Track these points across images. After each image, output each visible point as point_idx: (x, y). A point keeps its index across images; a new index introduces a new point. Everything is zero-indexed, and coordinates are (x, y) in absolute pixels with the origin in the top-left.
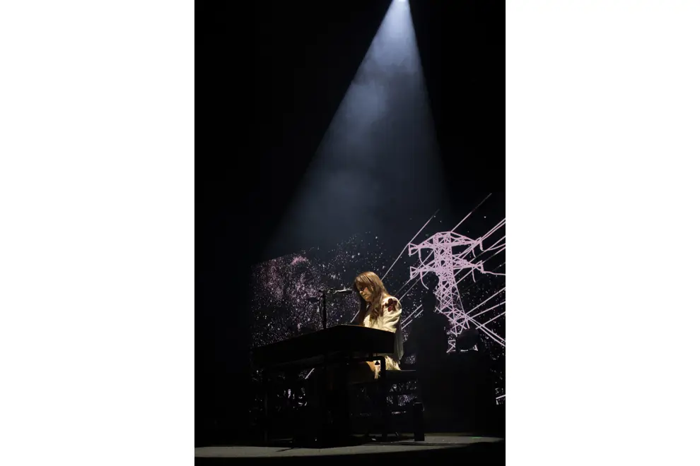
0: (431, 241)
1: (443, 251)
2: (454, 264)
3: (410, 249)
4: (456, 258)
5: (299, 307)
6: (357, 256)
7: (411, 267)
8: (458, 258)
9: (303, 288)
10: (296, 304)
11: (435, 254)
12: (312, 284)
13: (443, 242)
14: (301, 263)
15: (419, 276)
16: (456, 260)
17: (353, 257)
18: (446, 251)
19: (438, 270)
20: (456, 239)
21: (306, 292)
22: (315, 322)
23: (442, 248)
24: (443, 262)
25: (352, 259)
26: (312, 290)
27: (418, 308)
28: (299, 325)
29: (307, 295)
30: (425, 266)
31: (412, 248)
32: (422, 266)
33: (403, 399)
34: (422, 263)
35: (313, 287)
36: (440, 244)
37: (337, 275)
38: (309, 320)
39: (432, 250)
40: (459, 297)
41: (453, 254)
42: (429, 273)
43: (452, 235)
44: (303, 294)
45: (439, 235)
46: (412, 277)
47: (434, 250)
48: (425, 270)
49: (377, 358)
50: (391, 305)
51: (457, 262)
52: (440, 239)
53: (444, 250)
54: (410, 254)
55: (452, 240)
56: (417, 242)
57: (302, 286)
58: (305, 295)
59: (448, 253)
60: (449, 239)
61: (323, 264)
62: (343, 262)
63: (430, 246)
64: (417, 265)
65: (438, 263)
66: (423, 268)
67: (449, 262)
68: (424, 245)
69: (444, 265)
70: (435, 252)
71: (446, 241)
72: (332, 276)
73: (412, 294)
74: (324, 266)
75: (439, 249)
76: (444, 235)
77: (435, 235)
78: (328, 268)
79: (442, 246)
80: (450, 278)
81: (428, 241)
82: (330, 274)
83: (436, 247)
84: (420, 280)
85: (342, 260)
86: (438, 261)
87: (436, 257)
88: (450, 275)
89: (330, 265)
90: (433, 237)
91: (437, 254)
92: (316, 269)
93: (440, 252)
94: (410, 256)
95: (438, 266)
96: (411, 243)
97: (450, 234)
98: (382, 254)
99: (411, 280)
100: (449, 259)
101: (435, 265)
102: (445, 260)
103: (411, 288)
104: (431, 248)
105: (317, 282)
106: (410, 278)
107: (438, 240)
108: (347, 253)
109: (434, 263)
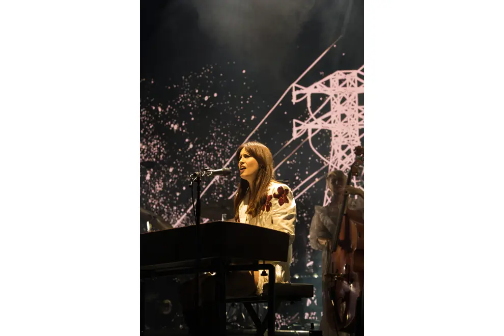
0: (327, 84)
1: (344, 100)
3: (295, 93)
6: (212, 99)
7: (295, 121)
11: (332, 103)
13: (345, 86)
15: (306, 134)
17: (206, 98)
18: (349, 100)
19: (336, 128)
23: (342, 95)
24: (343, 116)
27: (303, 183)
30: (316, 120)
31: (298, 92)
32: (312, 120)
34: (312, 116)
36: (340, 89)
37: (180, 126)
39: (328, 96)
41: (360, 104)
42: (323, 131)
43: (359, 75)
45: (339, 74)
46: (295, 136)
47: (330, 98)
48: (315, 127)
50: (282, 196)
52: (341, 81)
53: (347, 97)
54: (294, 101)
55: (359, 84)
56: (306, 82)
59: (352, 103)
60: (354, 82)
61: (159, 106)
62: (190, 105)
63: (325, 90)
64: (304, 117)
65: (337, 116)
66: (313, 122)
67: (353, 117)
68: (316, 87)
69: (345, 120)
70: (333, 100)
71: (350, 84)
72: (172, 126)
73: (294, 161)
74: (160, 109)
75: (339, 96)
76: (348, 75)
77: (334, 74)
78: (166, 113)
79: (343, 91)
80: (353, 140)
81: (322, 83)
82: (169, 123)
83: (333, 93)
84: (308, 140)
85: (190, 103)
86: (336, 114)
87: (334, 108)
88: (353, 135)
89: (169, 109)
90: (330, 77)
91: (335, 102)
92: (147, 113)
93: (340, 100)
94: (294, 103)
95: (337, 121)
96: (297, 83)
97: (356, 75)
98: (251, 97)
99: (293, 140)
100: (353, 112)
101: (332, 119)
102: (346, 113)
103: (293, 153)
104: (326, 93)
105: (149, 133)
106: (292, 137)
107: (337, 82)
108: (197, 91)
109: (329, 117)
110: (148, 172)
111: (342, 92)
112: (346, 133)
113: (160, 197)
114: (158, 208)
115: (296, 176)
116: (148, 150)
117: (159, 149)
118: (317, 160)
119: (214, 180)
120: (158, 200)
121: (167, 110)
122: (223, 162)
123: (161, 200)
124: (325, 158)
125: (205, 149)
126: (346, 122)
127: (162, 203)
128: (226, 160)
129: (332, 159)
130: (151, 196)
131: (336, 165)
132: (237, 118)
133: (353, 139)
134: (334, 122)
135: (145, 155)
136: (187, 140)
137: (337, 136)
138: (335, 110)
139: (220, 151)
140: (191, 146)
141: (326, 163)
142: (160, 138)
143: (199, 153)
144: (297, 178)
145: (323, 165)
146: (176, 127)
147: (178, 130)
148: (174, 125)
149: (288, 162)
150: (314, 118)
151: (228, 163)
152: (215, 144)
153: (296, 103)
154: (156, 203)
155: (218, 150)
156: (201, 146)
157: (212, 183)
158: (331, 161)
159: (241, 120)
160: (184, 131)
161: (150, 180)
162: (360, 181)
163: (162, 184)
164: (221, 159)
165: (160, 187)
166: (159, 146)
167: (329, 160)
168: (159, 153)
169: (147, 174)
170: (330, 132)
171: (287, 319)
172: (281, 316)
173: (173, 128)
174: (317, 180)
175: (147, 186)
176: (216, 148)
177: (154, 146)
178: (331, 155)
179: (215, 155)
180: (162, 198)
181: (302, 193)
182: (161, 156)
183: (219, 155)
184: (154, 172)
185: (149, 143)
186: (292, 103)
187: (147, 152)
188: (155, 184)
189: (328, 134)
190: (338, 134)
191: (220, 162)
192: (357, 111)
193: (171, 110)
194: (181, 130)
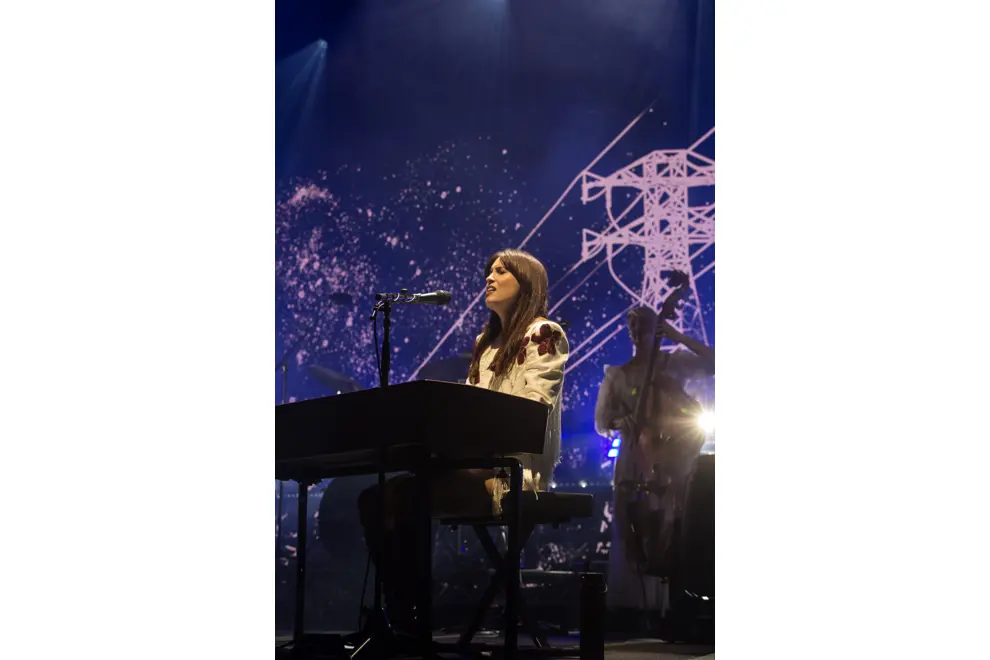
0: (639, 171)
1: (665, 197)
2: (691, 230)
3: (586, 187)
4: (697, 216)
5: (304, 312)
6: (452, 195)
7: (585, 231)
8: (701, 216)
9: (316, 265)
10: (295, 302)
11: (646, 202)
12: (338, 255)
13: (667, 174)
14: (312, 203)
15: (603, 253)
16: (698, 221)
17: (444, 195)
18: (674, 197)
19: (652, 242)
20: (700, 169)
21: (323, 276)
22: (341, 351)
23: (663, 190)
24: (664, 224)
25: (441, 202)
26: (337, 270)
27: (597, 333)
28: (299, 356)
29: (325, 283)
30: (620, 231)
31: (591, 185)
32: (613, 230)
33: (548, 552)
34: (614, 223)
35: (339, 263)
36: (659, 179)
37: (401, 239)
38: (325, 343)
39: (640, 191)
40: (698, 311)
41: (691, 204)
42: (630, 248)
43: (690, 158)
44: (314, 279)
45: (658, 156)
46: (586, 255)
47: (644, 193)
48: (619, 241)
49: (502, 463)
50: (547, 341)
51: (699, 227)
52: (661, 167)
53: (670, 193)
54: (585, 198)
55: (691, 172)
56: (604, 169)
57: (314, 260)
58: (319, 282)
59: (679, 202)
60: (682, 168)
61: (369, 208)
62: (418, 206)
63: (635, 182)
64: (601, 225)
65: (653, 224)
66: (615, 234)
67: (680, 225)
68: (620, 177)
69: (667, 230)
70: (648, 197)
71: (674, 171)
72: (389, 239)
73: (583, 296)
74: (370, 213)
75: (657, 191)
76: (672, 157)
77: (649, 155)
78: (380, 219)
79: (665, 183)
80: (679, 263)
81: (631, 170)
82: (385, 234)
83: (648, 186)
84: (607, 263)
85: (417, 202)
86: (652, 220)
87: (648, 211)
88: (680, 254)
89: (385, 212)
90: (643, 160)
91: (651, 202)
92: (349, 220)
93: (658, 198)
94: (584, 203)
95: (653, 231)
96: (590, 171)
97: (685, 157)
98: (515, 192)
99: (583, 264)
100: (679, 218)
101: (646, 228)
102: (668, 219)
103: (582, 283)
104: (637, 186)
105: (352, 251)
106: (580, 257)
107: (655, 168)
108: (429, 184)
109: (642, 225)
110: (350, 313)
111: (663, 185)
112: (669, 252)
113: (368, 355)
114: (364, 371)
115: (586, 322)
116: (349, 279)
117: (367, 277)
118: (620, 295)
119: (454, 327)
120: (365, 359)
121: (382, 213)
122: (469, 297)
123: (370, 358)
124: (634, 291)
125: (440, 277)
126: (669, 233)
127: (372, 363)
128: (474, 295)
129: (646, 293)
130: (354, 352)
131: (652, 304)
132: (493, 227)
133: (679, 260)
134: (650, 232)
135: (345, 287)
136: (412, 263)
137: (653, 256)
138: (651, 213)
139: (465, 280)
140: (418, 272)
141: (636, 300)
142: (370, 260)
143: (431, 283)
144: (588, 324)
145: (631, 303)
146: (394, 242)
147: (398, 245)
148: (392, 237)
149: (574, 299)
150: (617, 227)
151: (477, 300)
152: (457, 269)
153: (588, 203)
154: (362, 363)
155: (461, 279)
156: (434, 273)
157: (451, 331)
158: (643, 297)
159: (499, 229)
160: (407, 248)
161: (352, 328)
162: (689, 329)
163: (372, 332)
164: (466, 293)
165: (368, 338)
166: (367, 272)
167: (640, 295)
168: (368, 283)
169: (348, 316)
170: (642, 249)
171: (568, 553)
172: (559, 548)
173: (390, 244)
174: (620, 327)
175: (347, 336)
176: (458, 275)
177: (360, 271)
178: (644, 287)
179: (457, 287)
180: (371, 356)
181: (595, 349)
182: (371, 288)
183: (462, 287)
184: (358, 314)
185: (352, 268)
186: (581, 202)
187: (348, 282)
188: (360, 334)
189: (639, 252)
190: (656, 254)
191: (465, 299)
192: (686, 216)
193: (387, 214)
194: (402, 246)
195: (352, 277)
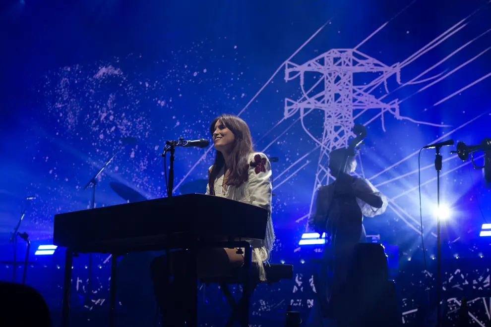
0: (322, 62)
1: (338, 79)
2: (354, 100)
3: (288, 71)
4: (358, 91)
5: (103, 148)
6: (201, 74)
7: (286, 99)
8: (361, 91)
9: (112, 118)
10: (97, 141)
11: (326, 82)
12: (126, 111)
13: (340, 64)
14: (110, 77)
15: (298, 114)
16: (359, 94)
17: (195, 74)
18: (344, 79)
19: (329, 108)
20: (361, 61)
21: (115, 125)
23: (337, 74)
24: (337, 96)
25: (194, 78)
26: (125, 121)
27: (293, 165)
29: (117, 129)
30: (309, 100)
31: (291, 70)
32: (305, 99)
33: (259, 305)
34: (305, 95)
35: (126, 116)
36: (334, 67)
37: (167, 102)
38: (116, 169)
39: (322, 75)
41: (355, 84)
42: (315, 110)
43: (354, 54)
44: (110, 126)
45: (334, 53)
46: (287, 115)
47: (325, 76)
48: (308, 106)
50: (259, 164)
51: (359, 98)
52: (336, 60)
53: (341, 76)
54: (287, 78)
55: (355, 63)
56: (300, 60)
57: (110, 115)
58: (113, 129)
59: (347, 82)
60: (349, 60)
61: (146, 81)
62: (179, 81)
63: (319, 69)
64: (297, 96)
65: (330, 96)
66: (306, 102)
67: (347, 97)
69: (339, 100)
70: (327, 78)
71: (345, 62)
72: (159, 102)
73: (284, 141)
74: (147, 85)
75: (333, 75)
76: (343, 53)
77: (329, 52)
78: (153, 89)
79: (338, 70)
80: (347, 121)
81: (316, 61)
82: (156, 99)
83: (328, 71)
84: (300, 120)
85: (178, 79)
86: (330, 93)
88: (347, 116)
89: (157, 84)
90: (325, 55)
91: (329, 81)
92: (134, 89)
93: (334, 80)
94: (286, 81)
95: (330, 101)
96: (290, 61)
97: (351, 54)
98: (242, 73)
99: (285, 120)
100: (347, 92)
101: (325, 99)
102: (341, 93)
103: (283, 133)
104: (321, 71)
106: (284, 116)
107: (332, 60)
108: (186, 67)
109: (323, 97)
112: (340, 114)
115: (286, 158)
117: (145, 126)
118: (309, 141)
119: (200, 160)
120: (142, 179)
121: (155, 85)
123: (146, 179)
124: (317, 139)
125: (192, 127)
126: (340, 102)
127: (146, 182)
129: (325, 141)
130: (135, 175)
131: (329, 147)
132: (227, 95)
133: (346, 119)
134: (328, 102)
135: (130, 132)
136: (174, 117)
138: (329, 89)
140: (178, 124)
141: (318, 144)
142: (146, 115)
143: (186, 131)
144: (287, 159)
145: (315, 146)
146: (163, 104)
147: (165, 107)
148: (161, 101)
149: (278, 143)
150: (307, 97)
152: (203, 122)
153: (288, 81)
154: (140, 182)
156: (188, 124)
157: (198, 162)
158: (323, 143)
160: (171, 108)
161: (134, 158)
165: (144, 165)
167: (321, 141)
168: (145, 130)
169: (132, 151)
170: (323, 112)
171: (272, 306)
172: (266, 302)
173: (160, 105)
177: (140, 122)
178: (324, 137)
180: (146, 178)
181: (292, 175)
182: (147, 134)
184: (138, 150)
187: (132, 129)
188: (140, 163)
189: (321, 114)
190: (331, 115)
192: (352, 91)
193: (158, 86)
194: (168, 106)
195: (134, 126)
